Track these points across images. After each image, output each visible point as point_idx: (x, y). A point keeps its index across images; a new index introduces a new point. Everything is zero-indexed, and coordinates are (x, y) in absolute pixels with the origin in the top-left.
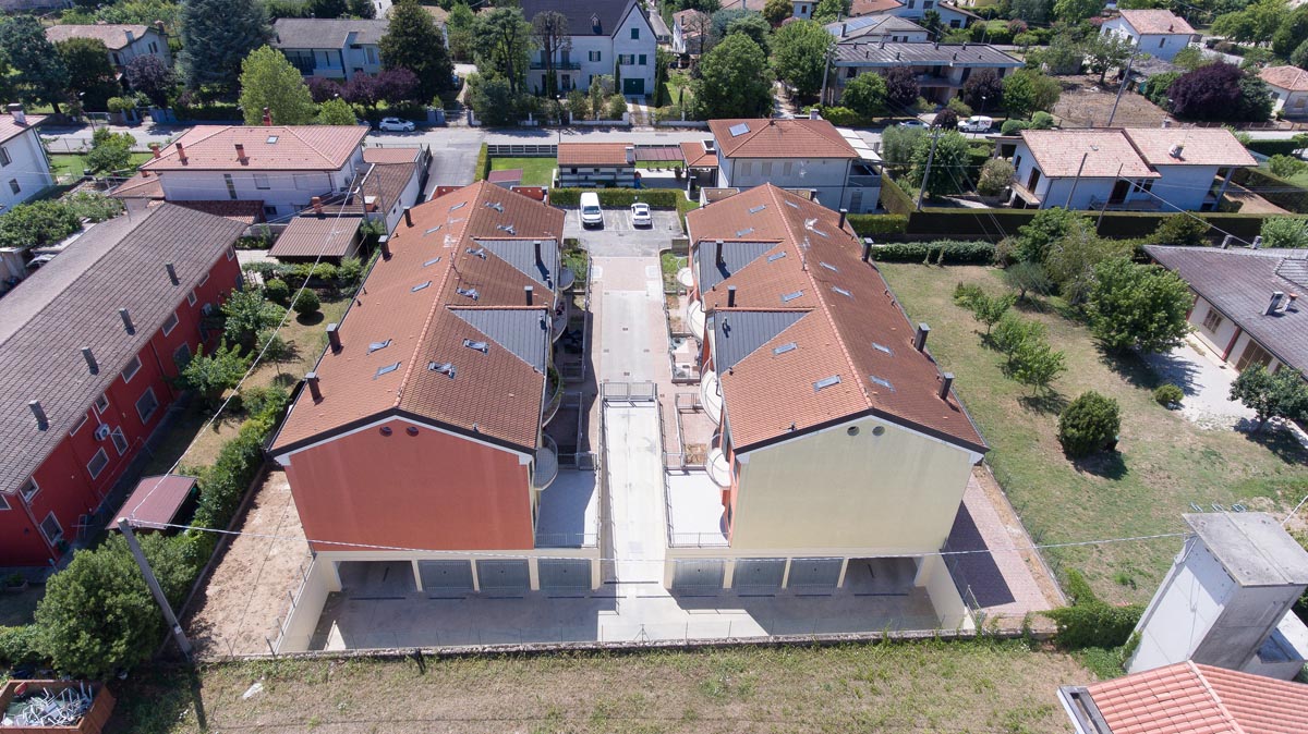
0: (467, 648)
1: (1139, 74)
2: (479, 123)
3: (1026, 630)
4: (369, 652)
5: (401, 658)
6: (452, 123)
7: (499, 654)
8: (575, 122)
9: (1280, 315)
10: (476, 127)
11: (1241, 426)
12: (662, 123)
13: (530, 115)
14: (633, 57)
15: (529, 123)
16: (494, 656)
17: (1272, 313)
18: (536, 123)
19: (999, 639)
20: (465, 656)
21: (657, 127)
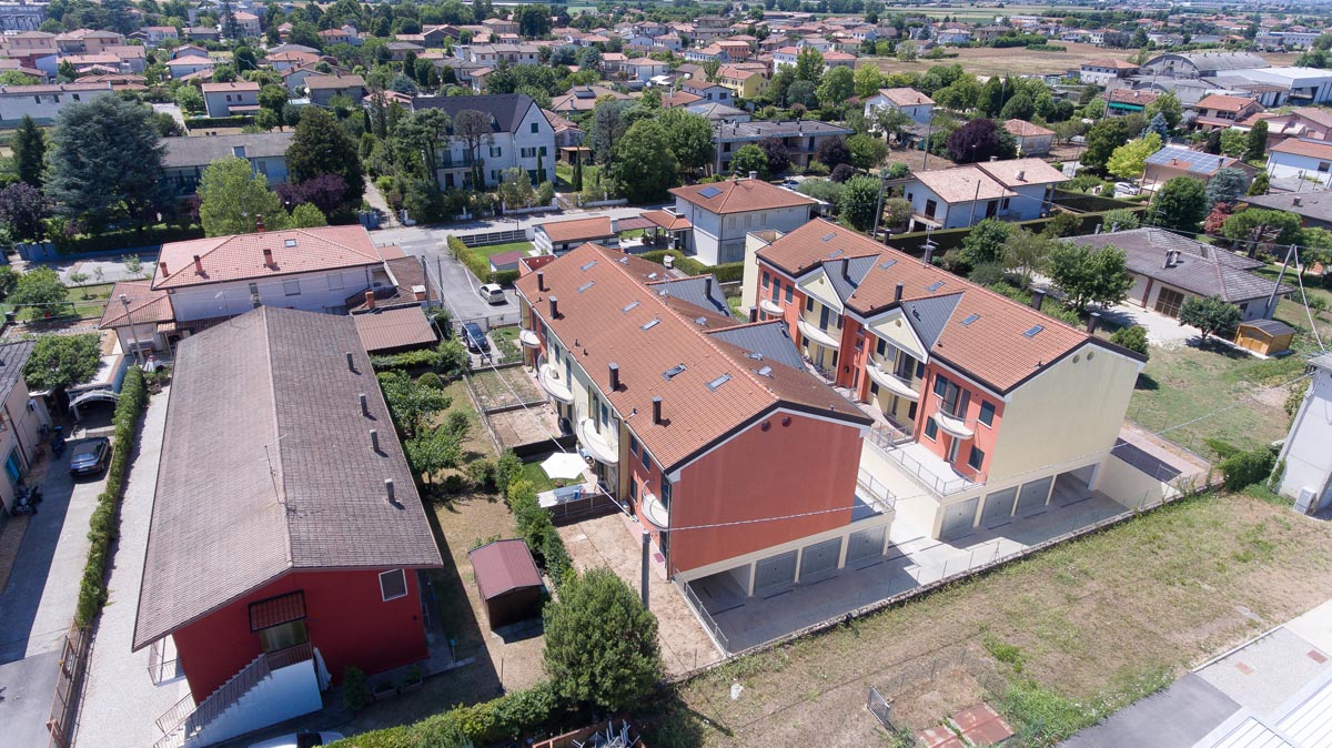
0: (877, 604)
1: (915, 135)
2: (414, 222)
3: (1208, 485)
4: (805, 630)
5: (833, 628)
6: (382, 225)
7: (903, 601)
8: (509, 212)
9: (1174, 266)
10: (411, 226)
11: (1191, 343)
12: (589, 204)
13: (464, 209)
14: (534, 149)
15: (463, 217)
16: (900, 604)
17: (1168, 266)
18: (470, 216)
19: (1197, 495)
20: (879, 610)
21: (584, 207)
